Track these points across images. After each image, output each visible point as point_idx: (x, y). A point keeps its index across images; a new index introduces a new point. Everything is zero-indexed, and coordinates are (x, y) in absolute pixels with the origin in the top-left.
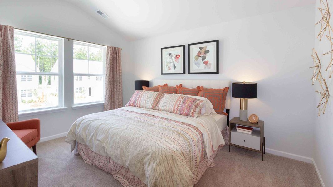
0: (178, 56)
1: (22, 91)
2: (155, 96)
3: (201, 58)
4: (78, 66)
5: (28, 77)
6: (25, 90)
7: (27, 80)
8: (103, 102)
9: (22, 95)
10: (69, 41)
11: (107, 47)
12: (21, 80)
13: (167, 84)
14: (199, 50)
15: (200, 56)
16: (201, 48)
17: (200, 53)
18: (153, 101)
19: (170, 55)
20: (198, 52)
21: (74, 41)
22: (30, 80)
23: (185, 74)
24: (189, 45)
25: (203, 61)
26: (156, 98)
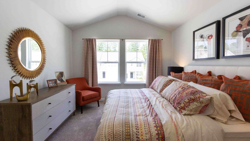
0: (210, 37)
1: (137, 72)
2: (165, 82)
3: (241, 34)
4: (129, 56)
5: (140, 64)
6: (138, 72)
7: (139, 66)
8: (145, 83)
9: (137, 74)
10: (123, 40)
11: (148, 40)
12: (136, 66)
13: (195, 71)
14: (239, 22)
15: (241, 30)
16: (241, 19)
17: (240, 26)
18: (163, 86)
19: (202, 37)
20: (236, 26)
21: (126, 40)
22: (140, 66)
23: (219, 58)
24: (224, 19)
25: (244, 37)
26: (166, 84)
